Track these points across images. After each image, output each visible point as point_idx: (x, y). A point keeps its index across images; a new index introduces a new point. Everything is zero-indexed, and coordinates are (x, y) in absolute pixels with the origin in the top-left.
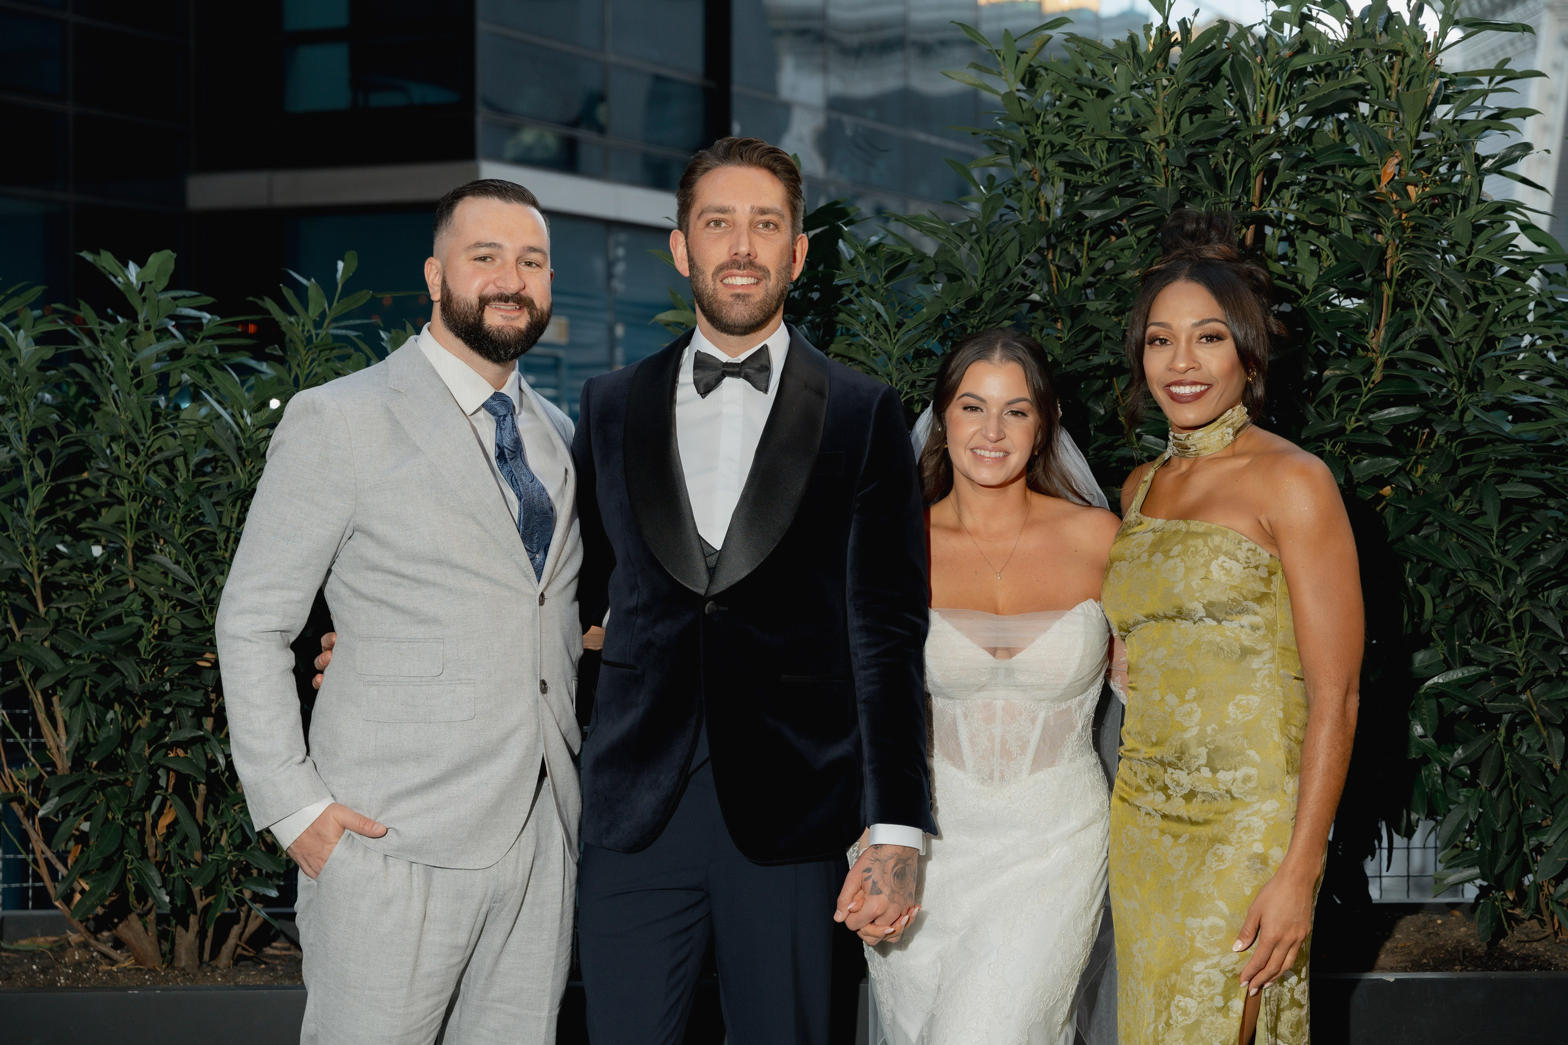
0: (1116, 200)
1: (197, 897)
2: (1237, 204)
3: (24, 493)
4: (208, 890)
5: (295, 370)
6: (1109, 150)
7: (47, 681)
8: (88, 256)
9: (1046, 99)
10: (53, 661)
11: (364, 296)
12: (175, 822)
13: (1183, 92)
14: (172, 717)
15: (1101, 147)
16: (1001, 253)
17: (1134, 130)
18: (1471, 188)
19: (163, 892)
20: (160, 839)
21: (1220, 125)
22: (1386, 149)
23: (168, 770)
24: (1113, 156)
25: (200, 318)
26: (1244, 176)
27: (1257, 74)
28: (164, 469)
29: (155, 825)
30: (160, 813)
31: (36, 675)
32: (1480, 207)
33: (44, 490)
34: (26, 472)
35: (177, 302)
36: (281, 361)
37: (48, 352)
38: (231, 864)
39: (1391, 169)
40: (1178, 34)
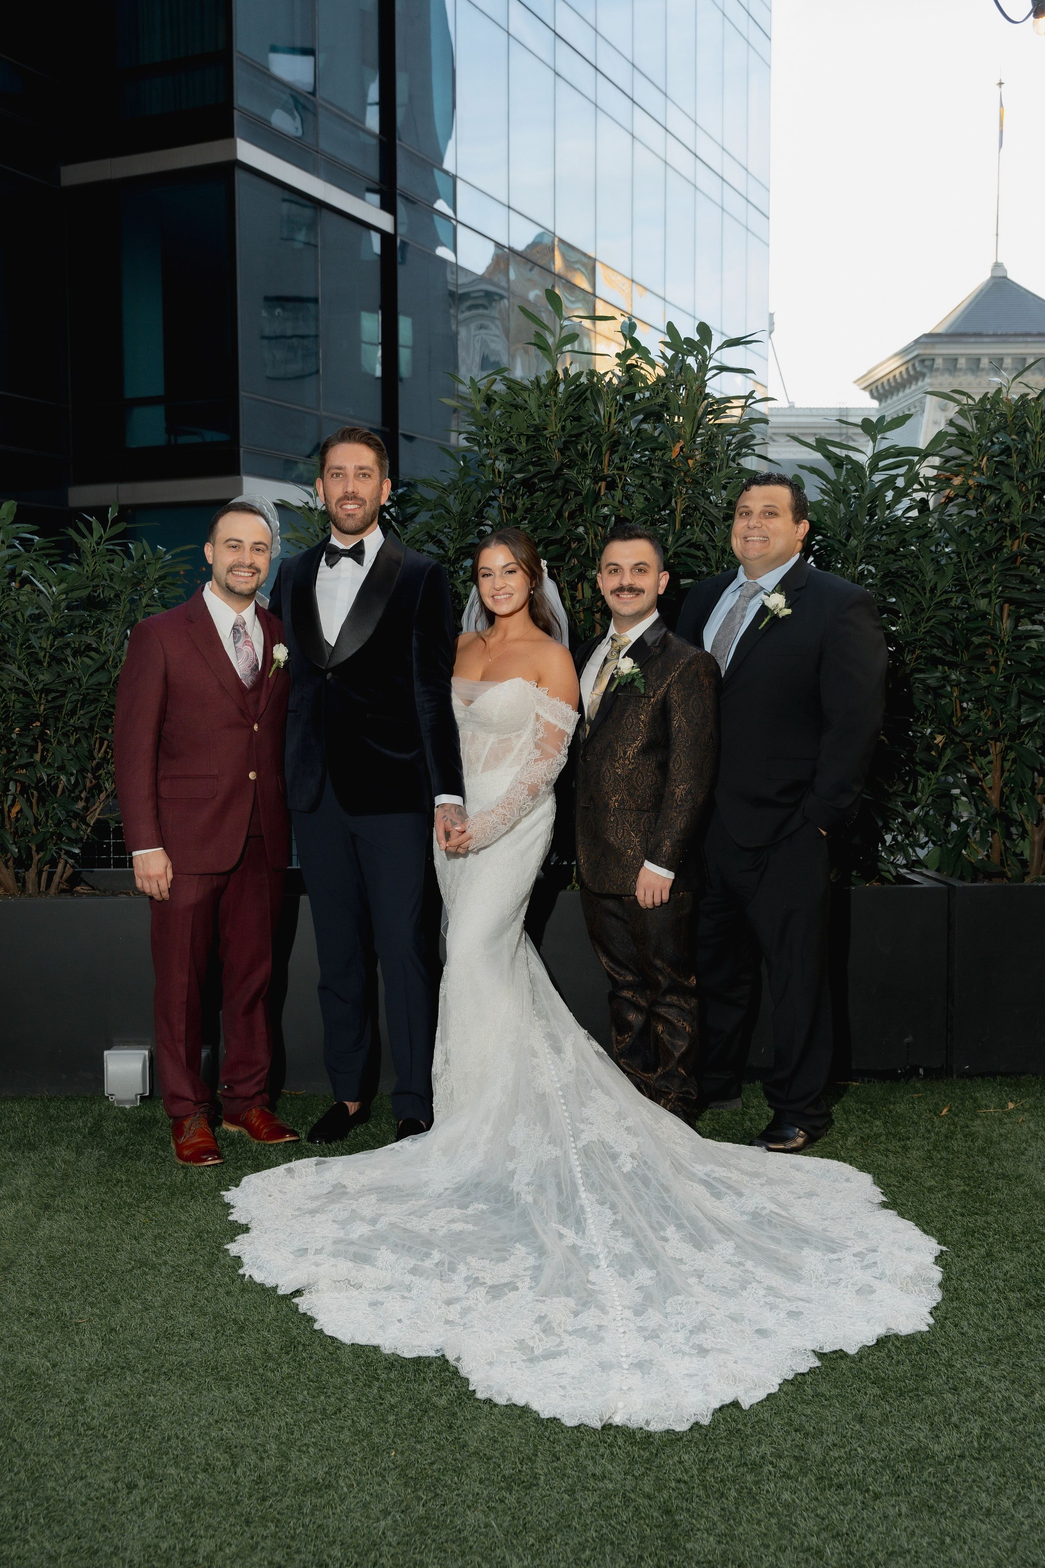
0: (531, 468)
1: (34, 853)
2: (594, 469)
4: (40, 848)
5: (86, 568)
6: (527, 442)
9: (498, 412)
11: (122, 526)
12: (21, 811)
13: (565, 407)
14: (16, 753)
15: (523, 439)
16: (469, 498)
17: (539, 429)
18: (722, 459)
19: (14, 846)
20: (13, 820)
21: (584, 426)
22: (677, 438)
23: (16, 781)
24: (529, 444)
25: (33, 539)
26: (599, 453)
27: (605, 397)
29: (9, 811)
30: (12, 805)
32: (728, 470)
35: (19, 530)
36: (79, 563)
38: (52, 834)
39: (678, 450)
40: (561, 376)
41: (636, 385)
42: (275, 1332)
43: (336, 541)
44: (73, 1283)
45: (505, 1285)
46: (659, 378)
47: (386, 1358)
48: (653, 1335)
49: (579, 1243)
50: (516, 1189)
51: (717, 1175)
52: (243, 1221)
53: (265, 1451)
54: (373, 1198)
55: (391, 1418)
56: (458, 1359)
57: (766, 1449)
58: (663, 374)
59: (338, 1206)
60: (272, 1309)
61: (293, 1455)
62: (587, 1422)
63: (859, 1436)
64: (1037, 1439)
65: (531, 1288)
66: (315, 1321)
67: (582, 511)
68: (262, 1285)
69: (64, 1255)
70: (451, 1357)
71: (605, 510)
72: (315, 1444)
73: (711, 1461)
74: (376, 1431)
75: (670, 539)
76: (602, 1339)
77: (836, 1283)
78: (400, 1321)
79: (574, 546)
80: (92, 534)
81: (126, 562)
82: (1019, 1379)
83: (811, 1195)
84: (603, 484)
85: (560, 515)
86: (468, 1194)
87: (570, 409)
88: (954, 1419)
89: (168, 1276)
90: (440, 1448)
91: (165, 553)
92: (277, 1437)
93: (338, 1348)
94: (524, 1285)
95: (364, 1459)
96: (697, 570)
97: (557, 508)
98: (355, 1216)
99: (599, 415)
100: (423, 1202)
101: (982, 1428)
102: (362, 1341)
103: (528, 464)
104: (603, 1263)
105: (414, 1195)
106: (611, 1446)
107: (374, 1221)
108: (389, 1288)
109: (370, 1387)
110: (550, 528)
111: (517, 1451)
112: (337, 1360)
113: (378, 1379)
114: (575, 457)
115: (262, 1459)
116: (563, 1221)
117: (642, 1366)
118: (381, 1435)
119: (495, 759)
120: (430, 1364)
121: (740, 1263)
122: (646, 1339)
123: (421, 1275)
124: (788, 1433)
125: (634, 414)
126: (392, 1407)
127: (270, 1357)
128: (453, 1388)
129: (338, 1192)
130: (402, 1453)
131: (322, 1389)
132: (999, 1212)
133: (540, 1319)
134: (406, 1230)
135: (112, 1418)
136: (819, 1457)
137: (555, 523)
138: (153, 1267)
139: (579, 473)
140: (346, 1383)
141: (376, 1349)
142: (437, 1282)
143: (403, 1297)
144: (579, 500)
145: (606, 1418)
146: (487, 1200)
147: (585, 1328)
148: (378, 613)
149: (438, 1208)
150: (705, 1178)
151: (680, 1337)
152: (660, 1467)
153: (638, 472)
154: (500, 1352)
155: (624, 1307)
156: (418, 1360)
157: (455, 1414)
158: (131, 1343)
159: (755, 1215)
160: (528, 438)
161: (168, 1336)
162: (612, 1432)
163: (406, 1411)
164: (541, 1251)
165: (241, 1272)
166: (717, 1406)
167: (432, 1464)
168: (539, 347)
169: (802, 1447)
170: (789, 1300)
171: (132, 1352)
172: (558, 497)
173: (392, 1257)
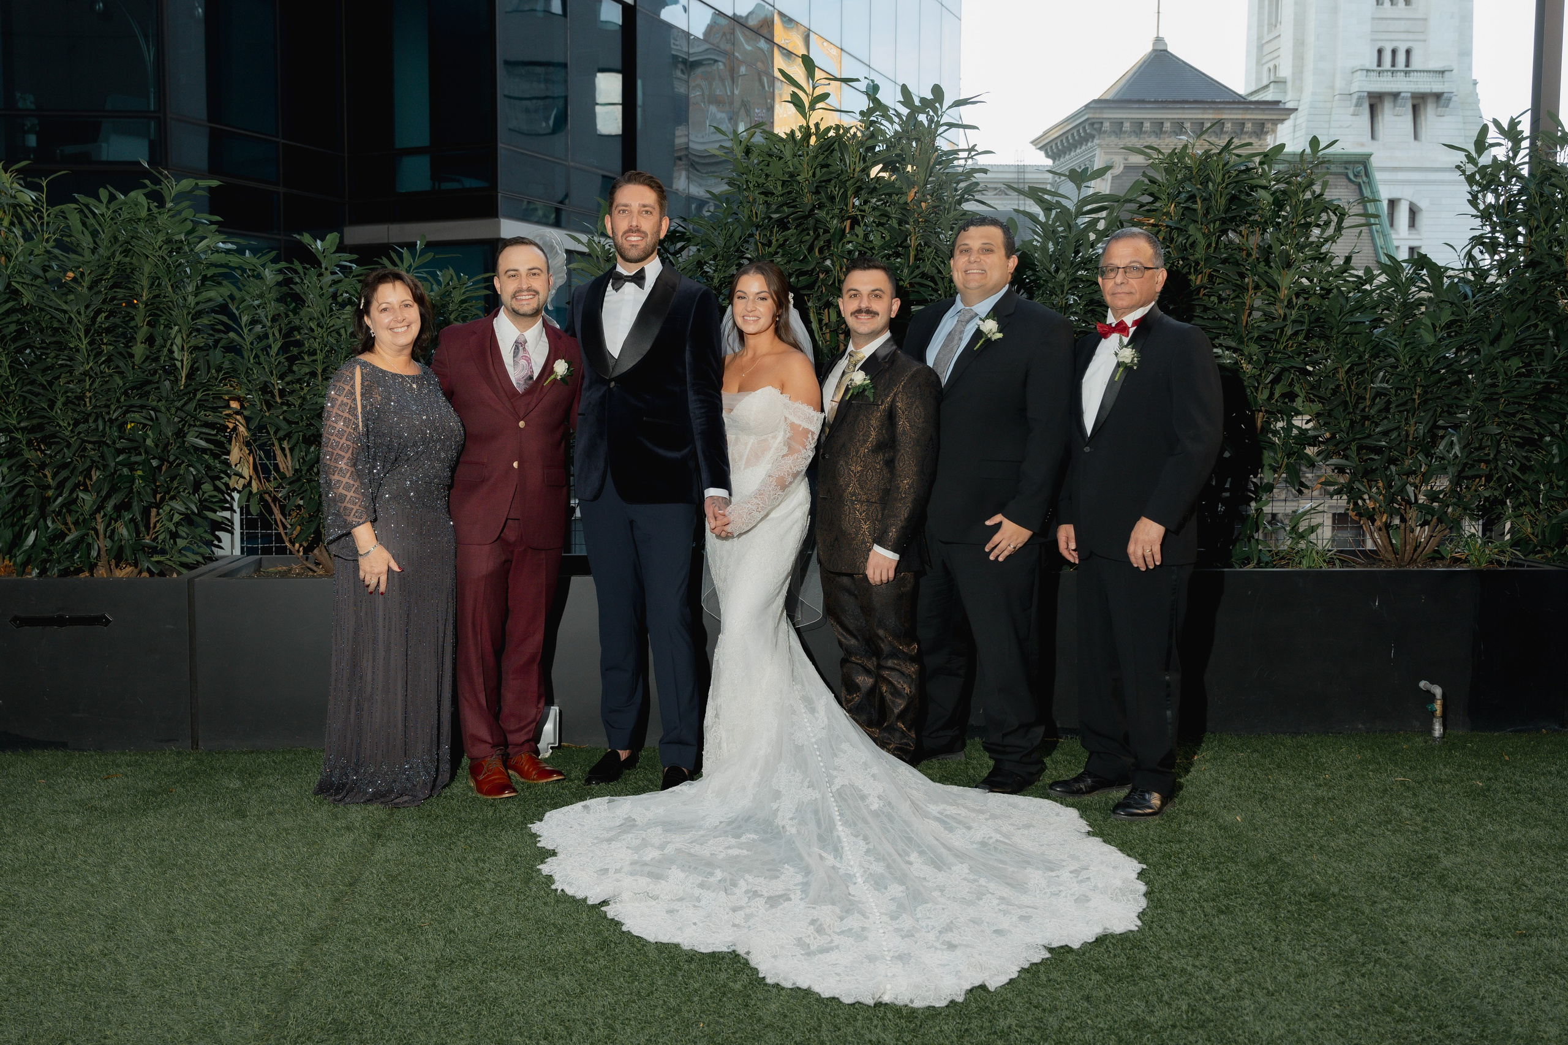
0: (785, 208)
2: (841, 210)
3: (270, 347)
6: (782, 186)
7: (281, 434)
8: (298, 237)
9: (756, 161)
10: (284, 425)
11: (430, 256)
13: (816, 157)
15: (779, 184)
16: (731, 235)
17: (793, 176)
18: (950, 203)
21: (833, 173)
22: (911, 184)
25: (351, 268)
26: (845, 197)
27: (851, 149)
28: (334, 334)
31: (276, 433)
33: (279, 344)
34: (270, 336)
35: (340, 258)
37: (280, 278)
39: (913, 194)
40: (813, 130)
41: (877, 138)
42: (589, 934)
43: (622, 269)
44: (412, 895)
45: (781, 896)
46: (896, 132)
47: (686, 953)
48: (909, 935)
49: (838, 865)
50: (781, 824)
51: (948, 813)
52: (550, 847)
53: (594, 1024)
54: (659, 830)
55: (696, 999)
56: (748, 953)
57: (1011, 1021)
58: (898, 128)
59: (631, 835)
60: (584, 915)
61: (618, 1026)
62: (862, 1000)
63: (1087, 1011)
64: (1235, 1013)
65: (801, 899)
66: (622, 925)
67: (829, 247)
68: (573, 897)
69: (400, 874)
70: (741, 951)
71: (850, 246)
72: (635, 1018)
73: (967, 1030)
74: (684, 1008)
75: (906, 271)
76: (866, 938)
77: (1056, 894)
78: (695, 924)
79: (822, 276)
80: (402, 261)
81: (435, 287)
82: (1217, 967)
83: (1028, 826)
84: (848, 223)
85: (811, 249)
86: (740, 827)
87: (821, 157)
88: (1166, 998)
89: (493, 890)
90: (741, 1021)
91: (469, 279)
92: (602, 1013)
93: (644, 945)
94: (796, 896)
95: (677, 1029)
96: (928, 298)
97: (808, 244)
98: (645, 844)
99: (845, 164)
100: (702, 832)
101: (1189, 1005)
102: (664, 939)
103: (781, 206)
104: (860, 880)
105: (693, 827)
106: (883, 1019)
107: (662, 847)
108: (681, 899)
109: (675, 975)
110: (801, 261)
111: (804, 1024)
112: (645, 955)
113: (680, 970)
114: (824, 200)
115: (592, 1030)
116: (823, 848)
117: (902, 958)
118: (689, 1012)
119: (755, 457)
120: (723, 958)
121: (975, 880)
122: (903, 937)
123: (708, 889)
124: (1028, 1009)
125: (875, 164)
126: (696, 991)
127: (587, 953)
128: (745, 976)
129: (629, 825)
130: (708, 1026)
131: (635, 977)
132: (1191, 840)
133: (813, 922)
134: (690, 854)
135: (462, 999)
136: (1056, 1027)
137: (805, 257)
138: (478, 883)
139: (827, 214)
140: (654, 972)
141: (677, 946)
142: (722, 894)
143: (695, 906)
144: (827, 236)
145: (877, 997)
146: (756, 832)
147: (850, 930)
148: (655, 331)
149: (715, 837)
150: (938, 815)
151: (931, 936)
152: (924, 1035)
153: (877, 213)
154: (782, 947)
155: (882, 914)
156: (713, 955)
157: (749, 996)
158: (469, 941)
159: (983, 844)
160: (784, 182)
161: (499, 936)
162: (882, 1009)
163: (707, 993)
164: (807, 871)
165: (553, 887)
166: (969, 988)
167: (734, 1033)
168: (795, 105)
169: (1040, 1020)
170: (1019, 907)
171: (471, 950)
172: (808, 234)
173: (681, 875)
